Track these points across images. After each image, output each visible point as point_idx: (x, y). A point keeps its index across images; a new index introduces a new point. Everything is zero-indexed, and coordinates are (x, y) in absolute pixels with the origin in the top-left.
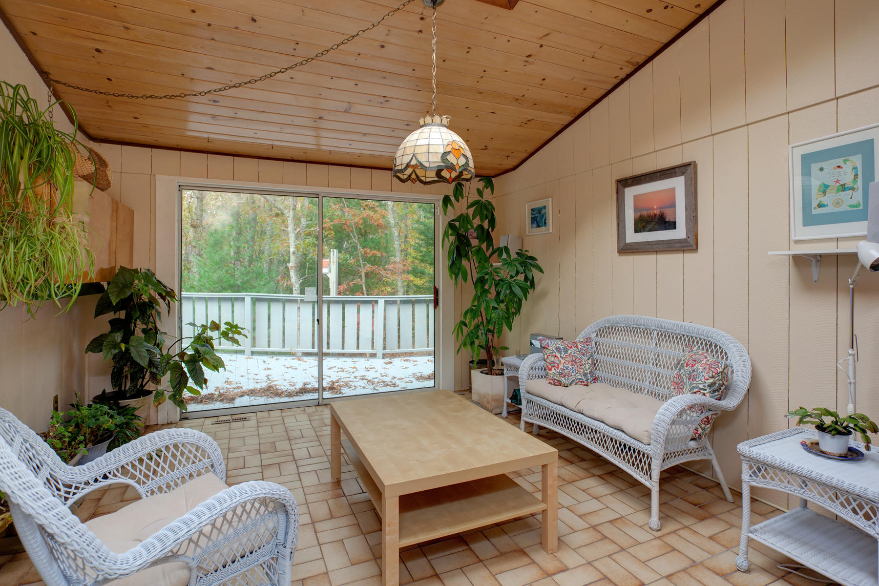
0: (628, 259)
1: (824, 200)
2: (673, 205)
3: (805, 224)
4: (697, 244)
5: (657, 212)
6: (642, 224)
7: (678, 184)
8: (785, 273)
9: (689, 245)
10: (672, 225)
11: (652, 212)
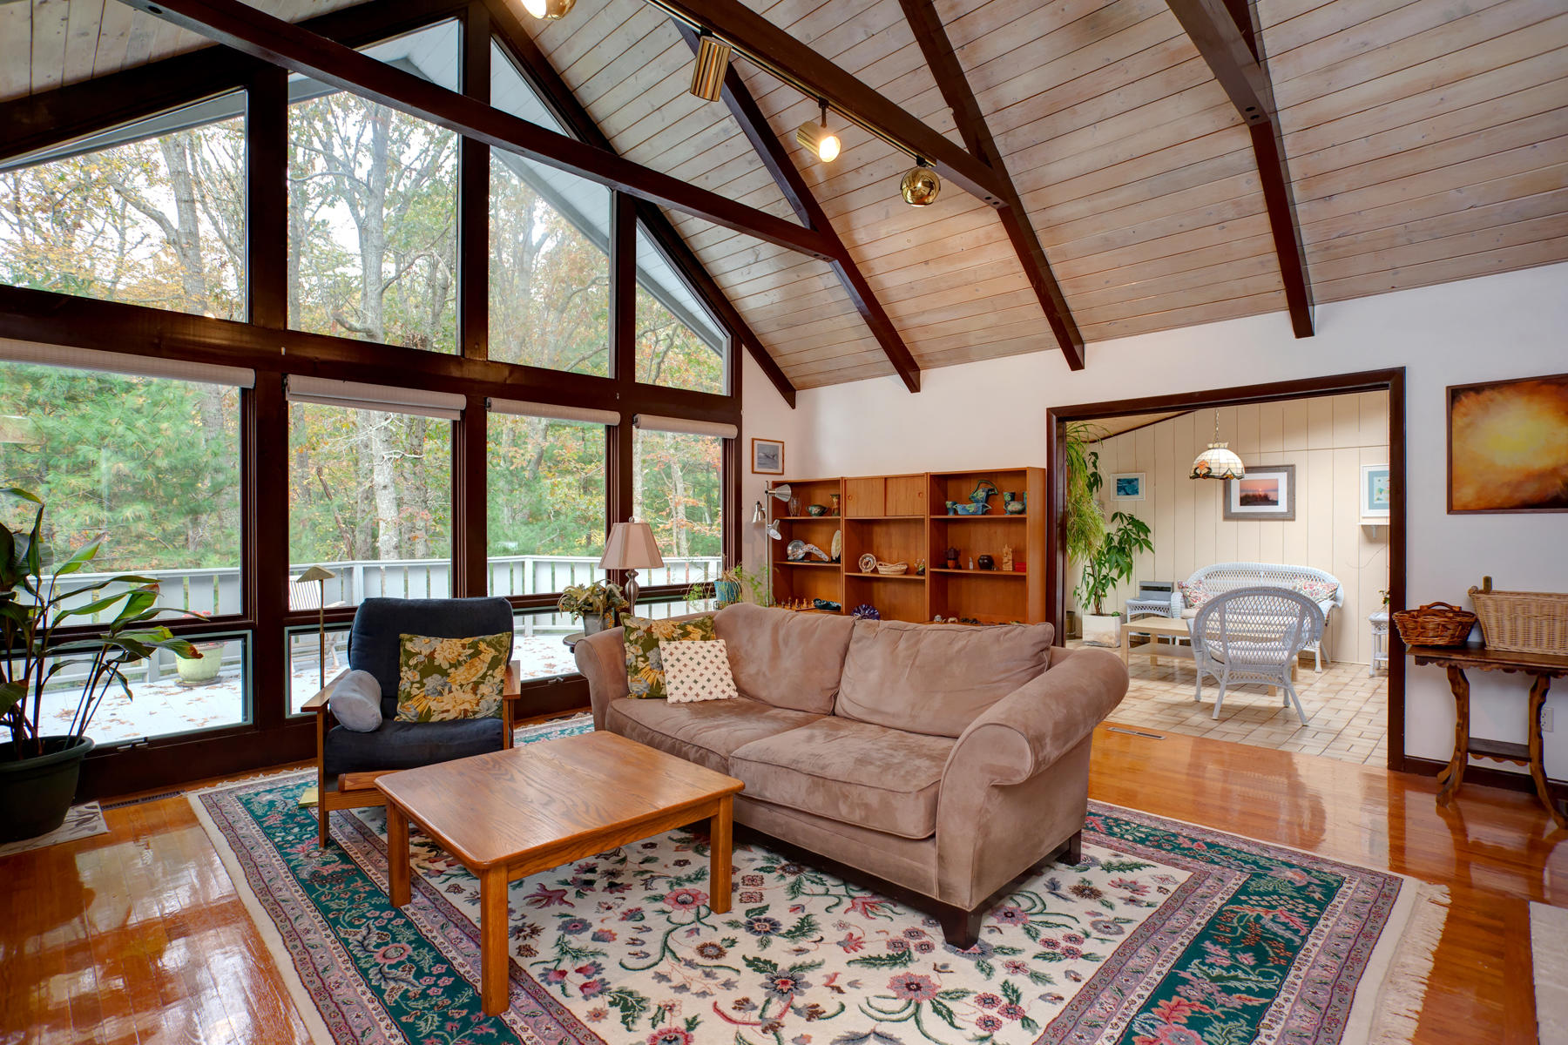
0: (1233, 524)
1: (1381, 497)
2: (1276, 490)
3: (1370, 508)
4: (1294, 515)
5: (1262, 493)
6: (1246, 500)
7: (1282, 478)
8: (1356, 535)
9: (1290, 516)
10: (1275, 503)
11: (1257, 493)
